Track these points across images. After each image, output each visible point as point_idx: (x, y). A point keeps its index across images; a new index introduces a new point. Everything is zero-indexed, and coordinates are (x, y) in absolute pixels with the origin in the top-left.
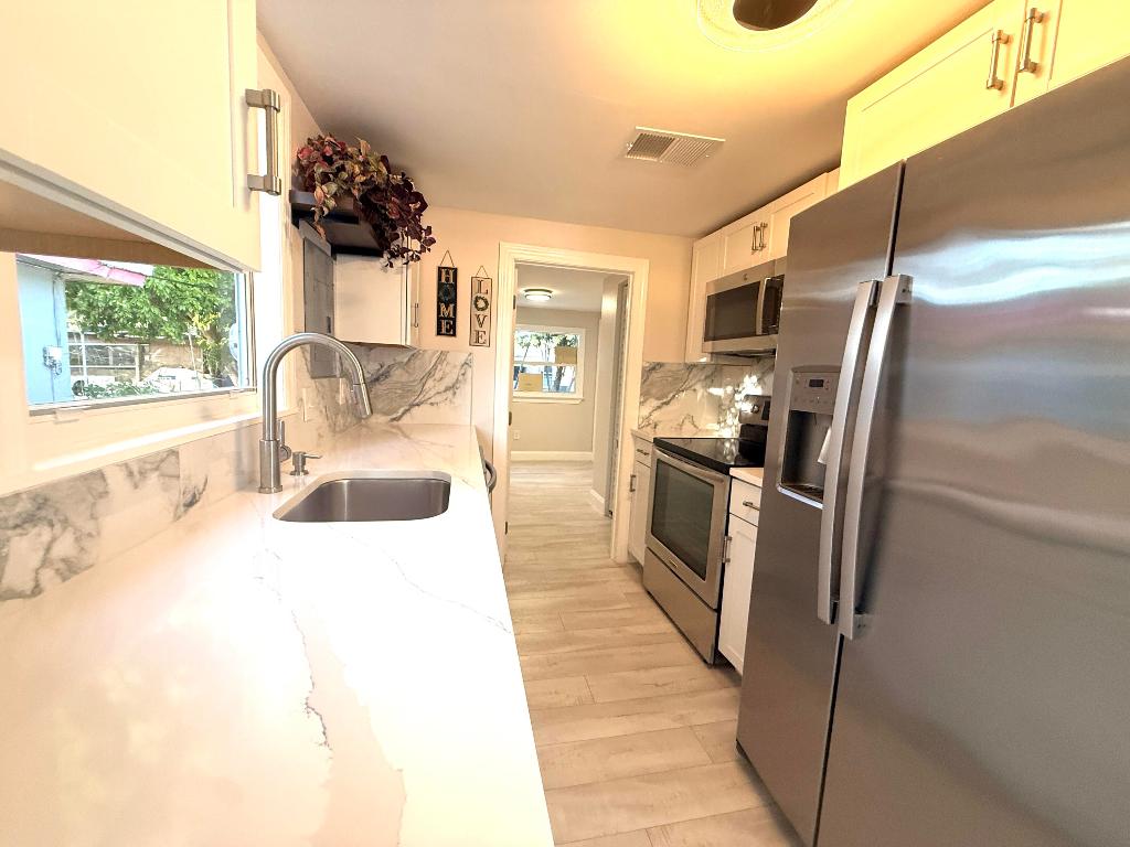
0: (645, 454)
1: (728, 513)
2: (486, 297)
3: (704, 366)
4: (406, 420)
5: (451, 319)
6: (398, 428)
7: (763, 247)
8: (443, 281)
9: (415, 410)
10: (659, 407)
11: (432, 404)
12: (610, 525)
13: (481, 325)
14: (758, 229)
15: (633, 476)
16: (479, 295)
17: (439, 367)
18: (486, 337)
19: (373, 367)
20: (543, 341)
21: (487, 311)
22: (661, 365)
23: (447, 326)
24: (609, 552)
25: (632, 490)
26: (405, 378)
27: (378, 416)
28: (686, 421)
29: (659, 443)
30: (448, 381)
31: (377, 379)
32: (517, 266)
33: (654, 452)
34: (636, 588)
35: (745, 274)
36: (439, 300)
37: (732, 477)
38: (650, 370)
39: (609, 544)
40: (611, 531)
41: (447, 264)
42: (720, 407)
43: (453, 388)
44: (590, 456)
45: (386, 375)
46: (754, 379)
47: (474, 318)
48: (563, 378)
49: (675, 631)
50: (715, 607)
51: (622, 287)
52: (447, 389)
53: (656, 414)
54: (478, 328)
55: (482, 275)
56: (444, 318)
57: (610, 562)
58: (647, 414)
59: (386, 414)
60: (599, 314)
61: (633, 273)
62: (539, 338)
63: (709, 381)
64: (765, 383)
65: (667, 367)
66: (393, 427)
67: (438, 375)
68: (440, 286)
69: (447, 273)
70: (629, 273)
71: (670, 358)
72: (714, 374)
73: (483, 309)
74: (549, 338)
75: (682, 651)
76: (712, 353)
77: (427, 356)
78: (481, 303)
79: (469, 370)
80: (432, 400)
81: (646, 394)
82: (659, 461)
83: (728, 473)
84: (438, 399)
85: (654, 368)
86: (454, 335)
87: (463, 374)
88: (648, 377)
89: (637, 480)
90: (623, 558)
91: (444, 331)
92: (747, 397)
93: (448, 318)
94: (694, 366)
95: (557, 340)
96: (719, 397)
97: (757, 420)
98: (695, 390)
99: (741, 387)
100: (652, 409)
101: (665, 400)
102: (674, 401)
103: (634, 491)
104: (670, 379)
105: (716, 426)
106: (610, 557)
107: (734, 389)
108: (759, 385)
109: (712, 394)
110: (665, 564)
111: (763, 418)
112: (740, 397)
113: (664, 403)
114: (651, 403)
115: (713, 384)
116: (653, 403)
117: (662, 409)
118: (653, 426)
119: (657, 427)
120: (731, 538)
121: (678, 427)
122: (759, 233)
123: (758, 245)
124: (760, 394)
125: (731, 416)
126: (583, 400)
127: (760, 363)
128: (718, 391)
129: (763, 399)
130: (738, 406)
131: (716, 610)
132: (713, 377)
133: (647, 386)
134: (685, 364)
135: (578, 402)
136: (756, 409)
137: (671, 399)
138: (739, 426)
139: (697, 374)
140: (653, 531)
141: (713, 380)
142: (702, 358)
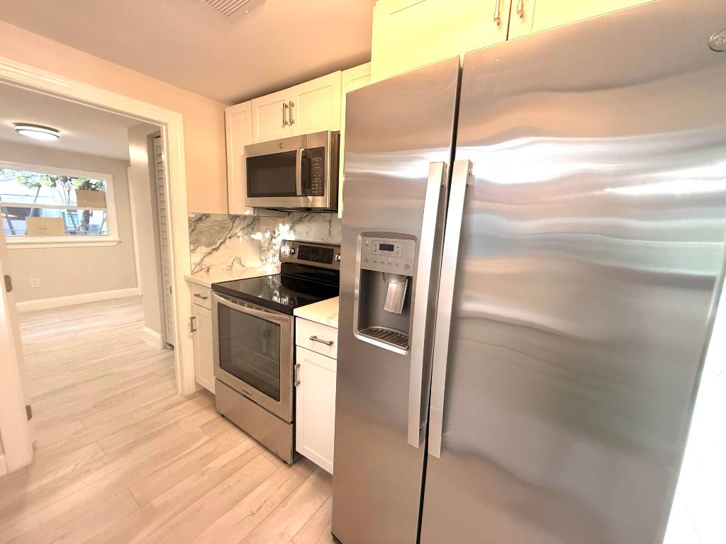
0: (204, 298)
1: (295, 346)
3: (245, 217)
7: (292, 122)
10: (210, 253)
12: (173, 356)
14: (286, 107)
15: (192, 318)
20: (59, 183)
22: (207, 216)
24: (175, 386)
25: (193, 330)
28: (235, 263)
29: (217, 288)
33: (212, 296)
34: (210, 416)
35: (281, 143)
37: (295, 317)
38: (197, 221)
39: (175, 378)
40: (174, 363)
42: (260, 249)
44: (137, 291)
46: (287, 227)
48: (91, 219)
49: (254, 444)
50: (290, 420)
51: (153, 138)
53: (207, 259)
57: (178, 398)
58: (199, 260)
60: (126, 163)
61: (166, 124)
62: (53, 180)
63: (250, 229)
64: (295, 231)
65: (213, 218)
70: (160, 123)
71: (214, 208)
72: (252, 224)
74: (65, 180)
75: (265, 462)
76: (254, 208)
81: (195, 243)
82: (219, 304)
83: (291, 314)
85: (200, 219)
88: (195, 228)
89: (197, 321)
90: (190, 388)
92: (284, 241)
94: (237, 217)
95: (76, 184)
96: (260, 241)
97: (295, 260)
98: (239, 237)
99: (277, 233)
100: (203, 256)
101: (214, 247)
102: (223, 247)
103: (195, 330)
104: (217, 228)
105: (259, 264)
106: (177, 393)
107: (271, 235)
108: (292, 232)
109: (253, 239)
110: (238, 392)
111: (298, 258)
112: (278, 241)
113: (214, 250)
114: (201, 250)
115: (253, 231)
116: (203, 250)
117: (213, 254)
118: (206, 270)
119: (210, 271)
120: (299, 366)
121: (229, 268)
122: (287, 110)
123: (288, 119)
124: (294, 239)
125: (271, 256)
126: (120, 242)
127: (291, 215)
128: (258, 236)
129: (297, 243)
130: (277, 248)
131: (292, 423)
132: (252, 226)
133: (195, 235)
134: (229, 215)
135: (115, 244)
136: (293, 251)
137: (220, 245)
138: (279, 263)
139: (240, 223)
140: (221, 366)
141: (253, 229)
142: (246, 211)
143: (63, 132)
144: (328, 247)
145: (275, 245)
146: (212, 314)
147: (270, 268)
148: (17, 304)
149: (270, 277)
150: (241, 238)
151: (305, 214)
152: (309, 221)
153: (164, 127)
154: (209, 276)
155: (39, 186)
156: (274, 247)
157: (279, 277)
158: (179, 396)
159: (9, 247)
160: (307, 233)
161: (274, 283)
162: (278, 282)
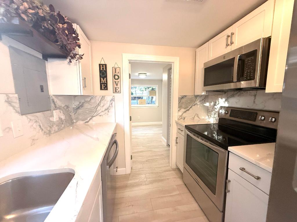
0: (182, 131)
1: (227, 169)
2: (119, 74)
3: (202, 96)
4: (90, 122)
5: (105, 84)
6: (88, 125)
7: (232, 44)
8: (101, 69)
9: (94, 118)
10: (185, 112)
11: (100, 116)
12: (169, 150)
13: (117, 85)
14: (229, 36)
15: (177, 138)
16: (115, 74)
17: (102, 102)
18: (119, 90)
19: (77, 103)
21: (119, 79)
22: (185, 96)
23: (104, 86)
24: (169, 163)
26: (89, 107)
27: (80, 121)
28: (196, 116)
29: (187, 127)
30: (105, 107)
31: (79, 108)
32: (130, 63)
33: (185, 130)
36: (100, 77)
37: (229, 151)
38: (181, 98)
39: (169, 159)
40: (169, 153)
41: (103, 63)
42: (208, 110)
43: (107, 109)
44: (161, 123)
45: (82, 106)
46: (224, 100)
47: (114, 83)
48: (153, 99)
50: (222, 210)
51: (169, 69)
52: (105, 110)
53: (184, 114)
54: (116, 87)
55: (116, 66)
56: (103, 84)
58: (181, 115)
59: (83, 120)
60: (161, 80)
61: (173, 62)
62: (146, 89)
63: (203, 101)
64: (229, 102)
65: (188, 97)
66: (86, 125)
67: (102, 105)
68: (100, 71)
69: (103, 66)
70: (172, 62)
71: (189, 93)
72: (205, 99)
73: (117, 79)
74: (148, 88)
76: (207, 91)
77: (97, 98)
78: (117, 77)
79: (113, 102)
80: (100, 114)
81: (180, 107)
82: (188, 135)
83: (227, 149)
84: (102, 114)
85: (183, 98)
86: (107, 89)
87: (111, 104)
88: (180, 102)
89: (178, 139)
90: (174, 167)
91: (103, 88)
92: (221, 107)
93: (104, 83)
94: (198, 96)
96: (208, 107)
97: (228, 117)
98: (198, 105)
99: (217, 103)
100: (183, 112)
101: (187, 109)
102: (191, 109)
103: (177, 143)
104: (189, 101)
105: (207, 117)
106: (170, 166)
107: (214, 104)
108: (226, 102)
109: (205, 106)
110: (193, 178)
111: (230, 116)
112: (218, 107)
113: (187, 110)
114: (182, 110)
115: (205, 102)
116: (183, 110)
117: (187, 112)
118: (183, 118)
119: (185, 119)
120: (230, 181)
121: (192, 118)
122: (229, 38)
123: (229, 43)
124: (227, 106)
125: (213, 114)
126: (158, 106)
127: (226, 94)
128: (207, 104)
129: (230, 108)
130: (217, 110)
131: (222, 212)
132: (205, 100)
133: (180, 104)
134: (194, 95)
135: (157, 107)
136: (227, 112)
137: (190, 108)
138: (218, 118)
139: (199, 99)
140: (186, 162)
141: (205, 101)
142: (202, 93)
143: (148, 74)
144: (252, 111)
145: (216, 109)
146: (185, 138)
147: (212, 120)
148: (132, 123)
149: (212, 124)
150: (199, 105)
151: (235, 92)
152: (238, 96)
153: (173, 64)
154: (184, 121)
155: (143, 91)
156: (215, 110)
157: (217, 125)
158: (170, 168)
159: (132, 108)
160: (236, 103)
161: (214, 127)
162: (216, 127)
